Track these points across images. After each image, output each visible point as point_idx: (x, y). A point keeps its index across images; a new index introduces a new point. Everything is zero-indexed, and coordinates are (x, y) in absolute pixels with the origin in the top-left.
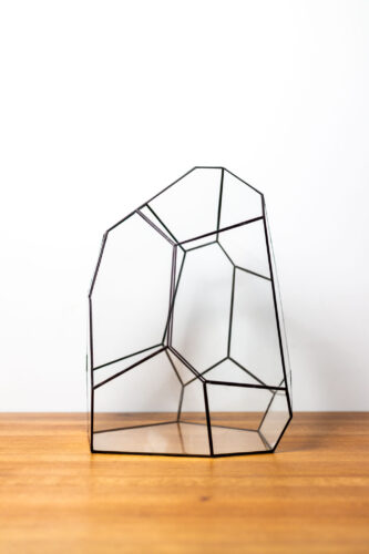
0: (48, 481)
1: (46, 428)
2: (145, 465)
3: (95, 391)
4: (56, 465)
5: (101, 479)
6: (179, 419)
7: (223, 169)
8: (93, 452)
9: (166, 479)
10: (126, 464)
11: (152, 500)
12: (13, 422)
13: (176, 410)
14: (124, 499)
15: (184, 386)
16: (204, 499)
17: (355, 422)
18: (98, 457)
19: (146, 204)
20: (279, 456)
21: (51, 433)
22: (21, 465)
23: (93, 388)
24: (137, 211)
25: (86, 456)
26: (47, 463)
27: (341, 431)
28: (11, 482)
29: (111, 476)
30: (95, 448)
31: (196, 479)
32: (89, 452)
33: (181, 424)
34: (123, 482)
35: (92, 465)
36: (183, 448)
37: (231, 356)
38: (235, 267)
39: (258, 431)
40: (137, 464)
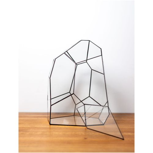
0: (38, 133)
1: (35, 117)
2: (67, 128)
3: (52, 106)
4: (40, 128)
5: (54, 133)
6: (74, 115)
7: (89, 41)
8: (50, 124)
9: (73, 133)
10: (61, 128)
11: (70, 139)
12: (24, 115)
13: (74, 112)
14: (62, 139)
15: (76, 105)
16: (85, 139)
17: (127, 116)
18: (52, 126)
19: (67, 51)
20: (105, 126)
21: (37, 119)
22: (30, 128)
23: (51, 106)
24: (64, 53)
25: (48, 126)
26: (37, 128)
27: (123, 119)
28: (28, 133)
29: (57, 132)
30: (51, 123)
31: (82, 133)
32: (49, 124)
33: (75, 116)
34: (61, 133)
35: (50, 128)
36: (75, 123)
37: (90, 96)
38: (92, 70)
39: (98, 118)
40: (64, 128)
